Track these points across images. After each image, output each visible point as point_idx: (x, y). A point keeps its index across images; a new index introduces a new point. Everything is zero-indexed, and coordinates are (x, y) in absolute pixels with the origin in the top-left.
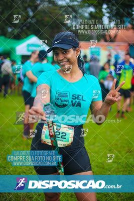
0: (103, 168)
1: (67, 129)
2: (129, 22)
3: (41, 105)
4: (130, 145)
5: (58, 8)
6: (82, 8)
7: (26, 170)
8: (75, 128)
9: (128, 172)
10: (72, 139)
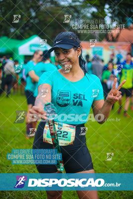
1: (69, 128)
5: (60, 8)
8: (76, 127)
10: (74, 138)
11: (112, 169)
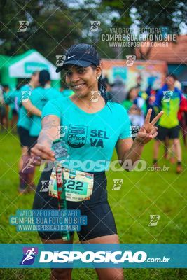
3: (48, 142)
4: (168, 202)
5: (68, 12)
6: (102, 13)
8: (95, 176)
9: (165, 238)
10: (92, 190)
11: (140, 237)
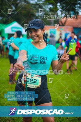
0: (58, 102)
1: (37, 77)
2: (73, 14)
3: (21, 62)
4: (74, 88)
5: (30, 5)
6: (45, 5)
7: (11, 103)
8: (42, 77)
9: (72, 104)
10: (40, 83)
11: (62, 103)
